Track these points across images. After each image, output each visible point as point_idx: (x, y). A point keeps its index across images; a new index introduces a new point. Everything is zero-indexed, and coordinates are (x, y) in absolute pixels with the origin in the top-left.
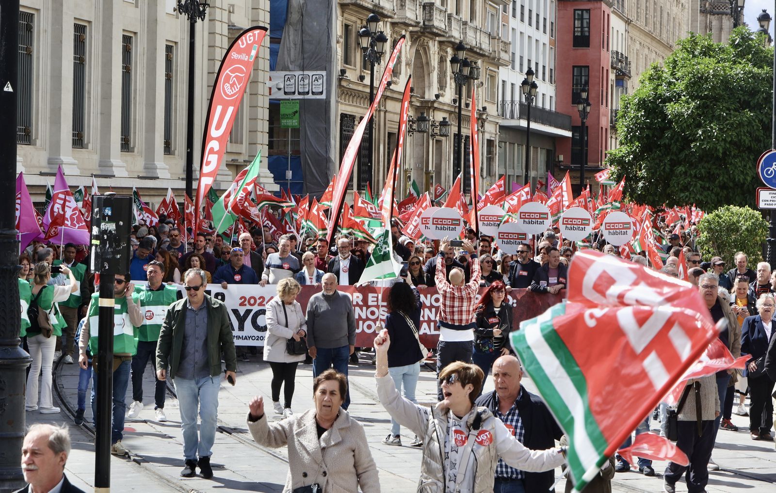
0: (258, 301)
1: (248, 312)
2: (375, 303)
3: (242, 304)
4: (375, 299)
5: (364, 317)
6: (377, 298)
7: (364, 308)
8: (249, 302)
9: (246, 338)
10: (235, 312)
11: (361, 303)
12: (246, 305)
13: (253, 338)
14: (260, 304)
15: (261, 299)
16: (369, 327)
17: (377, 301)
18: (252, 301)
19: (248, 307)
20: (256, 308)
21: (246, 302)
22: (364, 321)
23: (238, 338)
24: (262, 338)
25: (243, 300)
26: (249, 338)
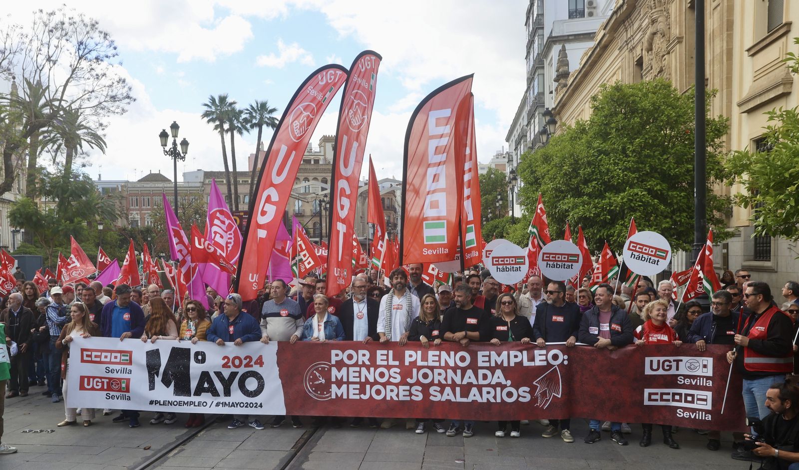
0: (244, 362)
1: (233, 375)
2: (385, 363)
3: (225, 366)
4: (385, 358)
5: (372, 380)
6: (387, 355)
7: (372, 369)
8: (233, 363)
9: (233, 405)
10: (219, 374)
11: (368, 363)
12: (229, 367)
13: (242, 405)
14: (247, 365)
15: (248, 360)
16: (378, 392)
17: (387, 360)
18: (237, 362)
19: (233, 369)
20: (242, 370)
21: (230, 364)
22: (372, 385)
23: (224, 404)
24: (251, 405)
25: (226, 360)
26: (237, 405)
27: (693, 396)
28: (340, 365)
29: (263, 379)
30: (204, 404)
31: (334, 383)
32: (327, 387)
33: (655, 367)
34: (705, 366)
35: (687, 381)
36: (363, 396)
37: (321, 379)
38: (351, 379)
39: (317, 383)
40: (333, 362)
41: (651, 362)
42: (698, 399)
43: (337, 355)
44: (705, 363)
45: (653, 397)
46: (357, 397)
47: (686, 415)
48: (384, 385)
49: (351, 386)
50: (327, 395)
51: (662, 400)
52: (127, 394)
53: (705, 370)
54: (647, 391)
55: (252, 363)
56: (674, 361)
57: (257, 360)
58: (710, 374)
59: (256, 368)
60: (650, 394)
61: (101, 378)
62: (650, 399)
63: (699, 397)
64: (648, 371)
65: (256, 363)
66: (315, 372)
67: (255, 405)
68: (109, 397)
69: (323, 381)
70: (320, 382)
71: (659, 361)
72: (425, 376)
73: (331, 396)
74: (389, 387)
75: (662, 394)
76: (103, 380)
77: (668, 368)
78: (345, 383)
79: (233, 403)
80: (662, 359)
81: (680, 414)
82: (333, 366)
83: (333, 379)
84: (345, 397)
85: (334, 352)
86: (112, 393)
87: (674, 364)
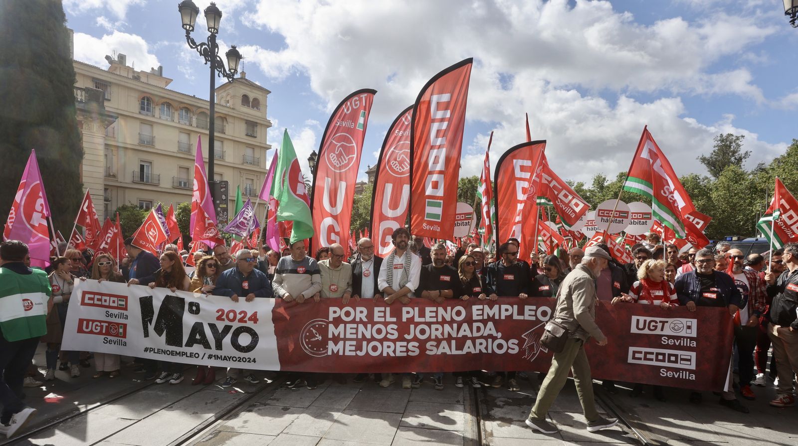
0: (239, 317)
1: (227, 329)
2: (382, 320)
3: (219, 318)
4: (382, 314)
5: (368, 336)
6: (385, 312)
7: (369, 326)
8: (227, 316)
9: (225, 358)
10: (212, 327)
11: (365, 320)
12: (223, 320)
13: (234, 359)
14: (241, 320)
15: (243, 315)
16: (375, 349)
17: (385, 316)
18: (231, 316)
19: (227, 323)
20: (236, 325)
21: (224, 317)
22: (369, 341)
23: (217, 357)
24: (244, 360)
25: (220, 313)
26: (229, 359)
27: (676, 356)
28: (337, 321)
29: (257, 335)
30: (196, 356)
31: (330, 339)
32: (323, 344)
33: (641, 326)
34: (689, 327)
35: (671, 342)
36: (359, 353)
37: (318, 336)
38: (348, 336)
39: (313, 340)
40: (331, 319)
41: (638, 320)
42: (682, 359)
43: (335, 312)
44: (689, 324)
45: (637, 355)
46: (353, 354)
47: (670, 374)
48: (381, 341)
49: (348, 343)
50: (324, 352)
51: (646, 359)
52: (124, 340)
53: (689, 331)
54: (631, 349)
55: (246, 319)
56: (660, 322)
57: (252, 316)
58: (694, 335)
59: (250, 324)
60: (634, 352)
61: (100, 322)
62: (634, 358)
63: (682, 357)
64: (634, 330)
65: (250, 319)
66: (311, 329)
67: (247, 360)
68: (106, 341)
69: (320, 338)
70: (317, 339)
71: (645, 321)
72: (423, 332)
73: (327, 352)
74: (386, 344)
75: (646, 353)
76: (102, 324)
77: (654, 328)
78: (342, 339)
79: (225, 357)
80: (649, 319)
81: (664, 373)
82: (331, 322)
83: (330, 336)
84: (341, 353)
85: (332, 309)
86: (110, 338)
87: (660, 325)
